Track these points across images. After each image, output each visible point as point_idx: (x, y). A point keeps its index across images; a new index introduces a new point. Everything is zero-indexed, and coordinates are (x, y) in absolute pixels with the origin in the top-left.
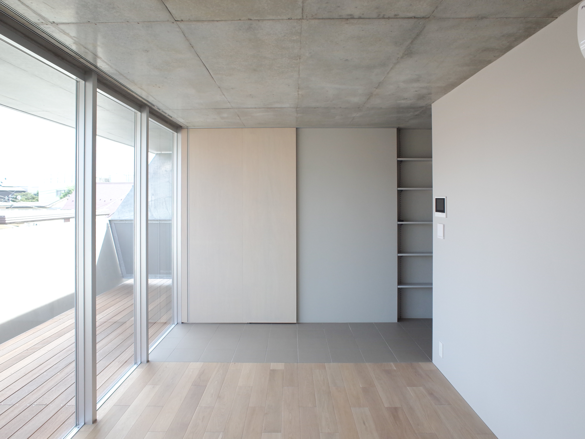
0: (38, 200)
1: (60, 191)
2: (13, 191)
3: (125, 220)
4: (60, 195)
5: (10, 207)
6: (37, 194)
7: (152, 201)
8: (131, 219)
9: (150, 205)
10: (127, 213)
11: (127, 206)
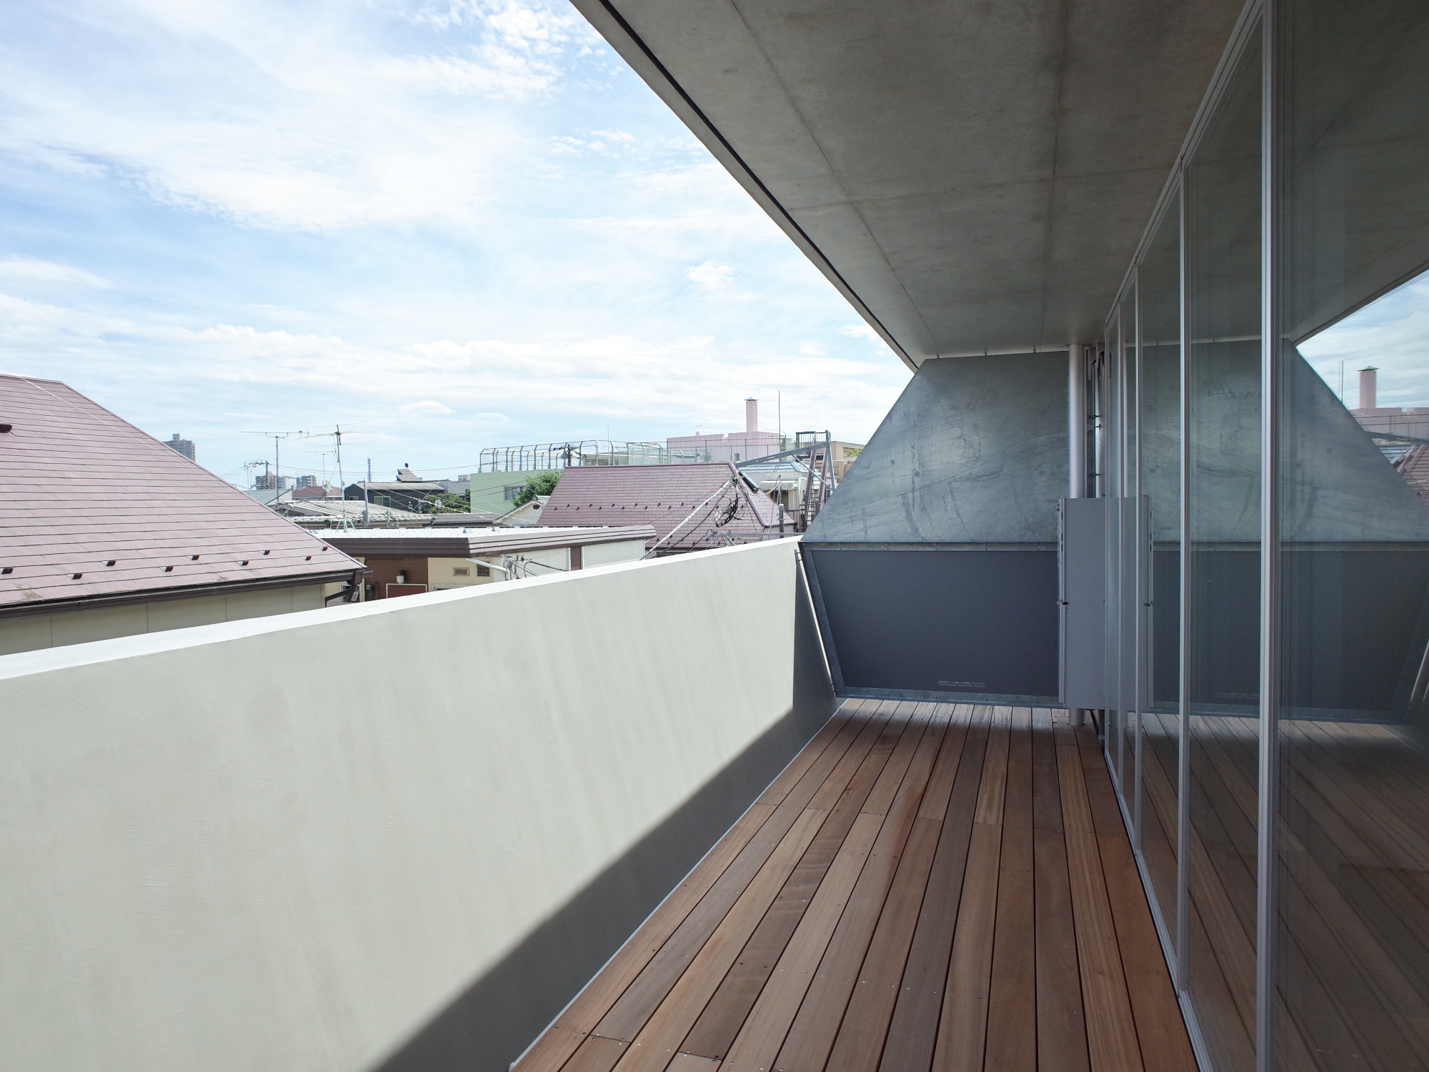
0: (469, 511)
1: (513, 488)
2: (426, 491)
3: (842, 543)
4: (514, 498)
5: (429, 522)
6: (467, 497)
7: (913, 490)
8: (856, 540)
9: (908, 503)
10: (845, 523)
11: (846, 507)
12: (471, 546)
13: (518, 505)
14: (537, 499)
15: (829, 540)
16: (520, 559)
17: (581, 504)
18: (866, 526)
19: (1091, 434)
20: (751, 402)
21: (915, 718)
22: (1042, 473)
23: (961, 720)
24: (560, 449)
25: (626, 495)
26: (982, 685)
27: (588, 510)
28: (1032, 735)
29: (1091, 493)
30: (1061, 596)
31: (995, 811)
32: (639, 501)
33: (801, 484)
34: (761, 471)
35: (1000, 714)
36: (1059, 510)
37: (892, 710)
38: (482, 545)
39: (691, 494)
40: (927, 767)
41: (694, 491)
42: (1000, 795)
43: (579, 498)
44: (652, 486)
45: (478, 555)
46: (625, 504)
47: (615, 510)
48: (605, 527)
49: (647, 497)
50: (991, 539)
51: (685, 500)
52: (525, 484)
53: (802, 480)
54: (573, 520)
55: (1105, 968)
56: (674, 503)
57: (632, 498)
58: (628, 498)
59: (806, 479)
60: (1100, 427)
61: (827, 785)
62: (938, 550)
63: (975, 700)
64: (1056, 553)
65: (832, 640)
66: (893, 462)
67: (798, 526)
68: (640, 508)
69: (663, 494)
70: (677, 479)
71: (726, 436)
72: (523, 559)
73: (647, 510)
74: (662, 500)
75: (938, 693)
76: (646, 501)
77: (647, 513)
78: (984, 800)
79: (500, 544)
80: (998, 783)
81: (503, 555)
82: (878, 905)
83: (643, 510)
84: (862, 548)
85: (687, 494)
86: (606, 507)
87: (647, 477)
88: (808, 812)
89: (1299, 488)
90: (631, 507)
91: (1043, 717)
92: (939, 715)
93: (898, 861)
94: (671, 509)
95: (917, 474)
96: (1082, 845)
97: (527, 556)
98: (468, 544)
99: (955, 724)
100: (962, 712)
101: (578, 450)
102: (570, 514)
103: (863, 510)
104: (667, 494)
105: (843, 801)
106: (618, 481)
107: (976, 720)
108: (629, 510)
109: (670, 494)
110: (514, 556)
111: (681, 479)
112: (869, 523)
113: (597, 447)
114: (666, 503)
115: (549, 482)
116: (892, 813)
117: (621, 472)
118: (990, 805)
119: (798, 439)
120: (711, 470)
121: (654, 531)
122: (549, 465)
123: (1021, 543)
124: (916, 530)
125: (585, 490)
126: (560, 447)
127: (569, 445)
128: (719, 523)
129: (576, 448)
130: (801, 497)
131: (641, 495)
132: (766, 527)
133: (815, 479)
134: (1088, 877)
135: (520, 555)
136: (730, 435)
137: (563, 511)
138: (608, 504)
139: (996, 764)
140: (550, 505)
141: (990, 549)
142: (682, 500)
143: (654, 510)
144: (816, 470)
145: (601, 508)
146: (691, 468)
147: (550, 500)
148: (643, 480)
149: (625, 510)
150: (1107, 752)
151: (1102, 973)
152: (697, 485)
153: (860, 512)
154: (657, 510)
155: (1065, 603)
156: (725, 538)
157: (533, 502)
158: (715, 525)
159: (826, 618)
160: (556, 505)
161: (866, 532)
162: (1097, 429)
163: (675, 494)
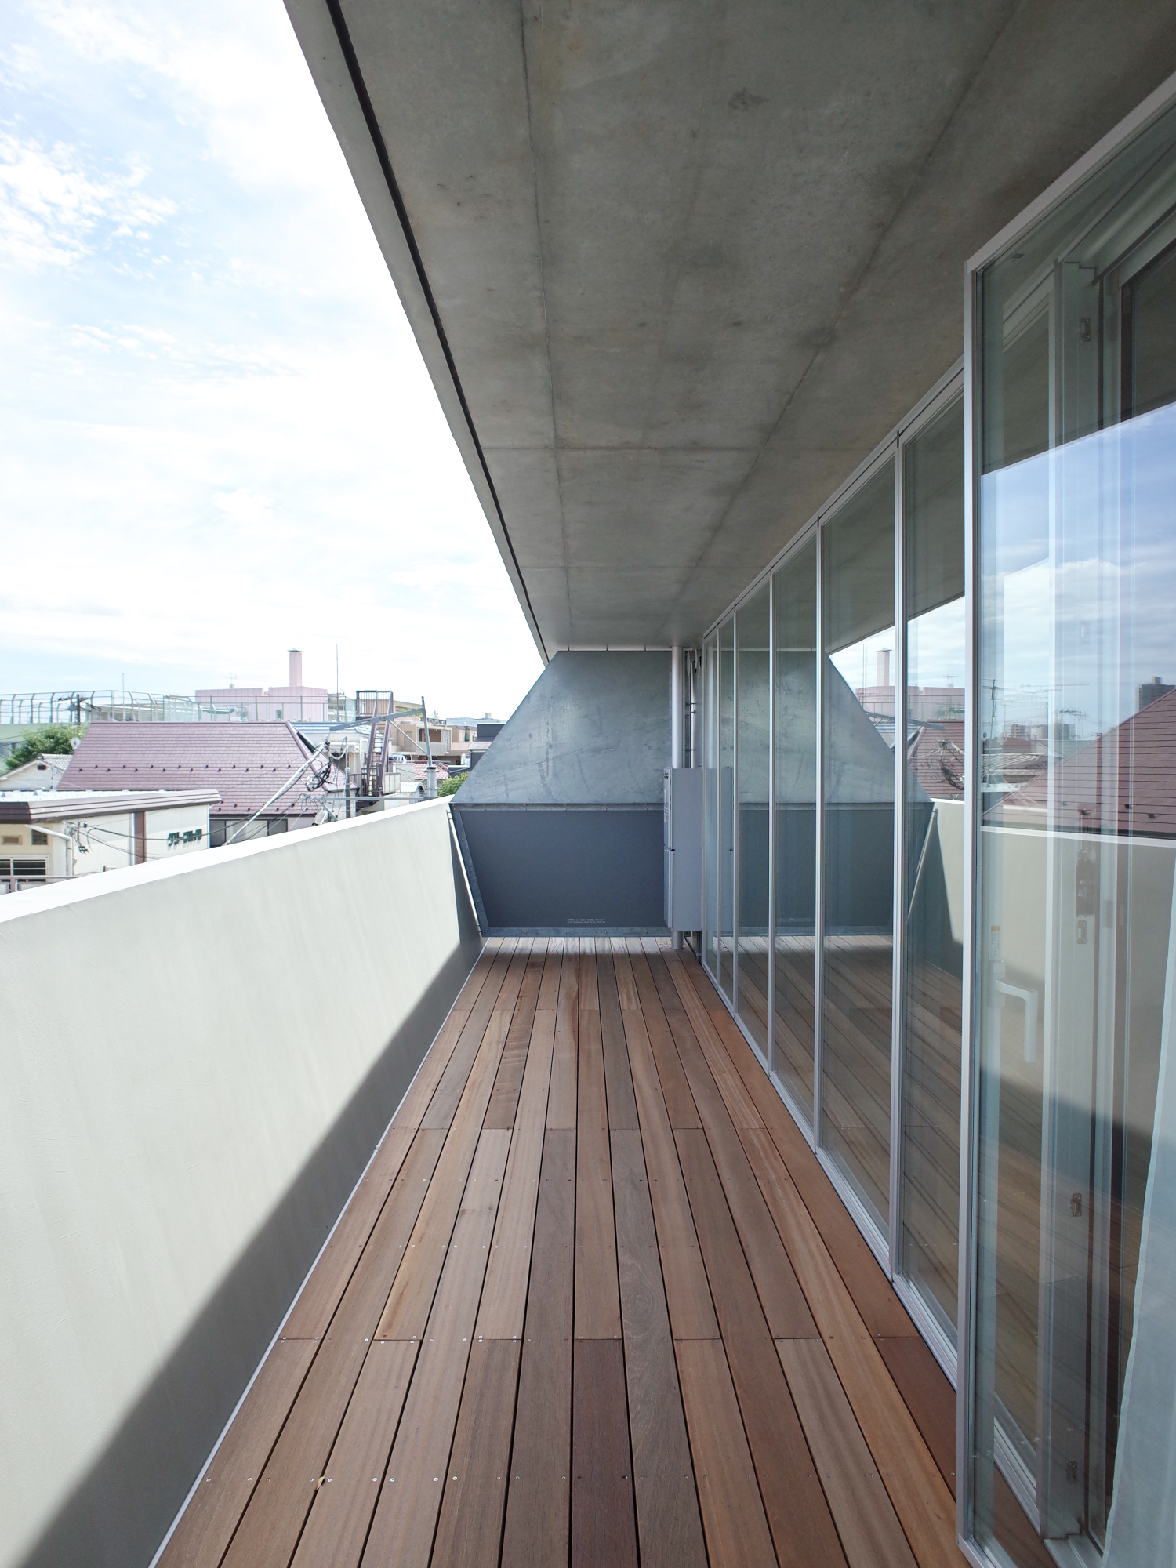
7: (548, 760)
8: (499, 802)
9: (543, 770)
10: (489, 787)
11: (490, 773)
12: (32, 811)
13: (13, 766)
14: (43, 758)
15: (475, 802)
16: (82, 825)
17: (112, 766)
18: (507, 790)
19: (688, 717)
20: (295, 652)
21: (551, 950)
22: (650, 748)
23: (588, 951)
24: (66, 699)
25: (167, 755)
26: (603, 921)
27: (121, 772)
28: (646, 957)
29: (688, 765)
30: (669, 843)
31: (634, 1002)
32: (182, 762)
33: (362, 748)
34: (318, 732)
35: (617, 943)
36: (667, 777)
37: (530, 946)
38: (43, 810)
39: (243, 755)
40: (574, 980)
41: (248, 752)
42: (634, 993)
43: (110, 759)
44: (198, 745)
45: (39, 821)
46: (166, 766)
47: (154, 772)
48: (160, 792)
49: (192, 759)
50: (610, 801)
51: (237, 762)
52: (21, 739)
53: (364, 742)
54: (103, 783)
55: (726, 1069)
56: (224, 765)
57: (174, 759)
58: (169, 759)
59: (368, 741)
60: (695, 712)
61: (503, 996)
62: (568, 810)
63: (597, 933)
64: (662, 812)
65: (478, 887)
66: (530, 735)
67: (360, 792)
68: (185, 771)
69: (211, 755)
70: (226, 739)
71: (266, 690)
72: (85, 826)
73: (193, 772)
74: (210, 762)
75: (567, 930)
76: (191, 762)
77: (192, 776)
78: (624, 997)
79: (62, 809)
80: (631, 988)
81: (64, 822)
82: (574, 1055)
83: (188, 772)
84: (504, 809)
85: (239, 755)
86: (143, 769)
87: (191, 736)
88: (497, 1013)
89: (833, 762)
90: (173, 769)
91: (653, 944)
92: (570, 947)
93: (577, 1033)
94: (221, 772)
95: (550, 746)
96: (699, 1016)
97: (90, 822)
98: (29, 809)
99: (585, 953)
100: (587, 944)
101: (89, 701)
102: (98, 776)
103: (505, 776)
104: (216, 755)
105: (520, 1004)
106: (157, 739)
107: (599, 950)
108: (171, 772)
109: (220, 755)
110: (76, 822)
111: (231, 739)
112: (509, 787)
113: (113, 698)
114: (215, 765)
115: (53, 737)
116: (560, 1008)
117: (160, 729)
118: (629, 999)
119: (358, 697)
120: (266, 729)
121: (219, 795)
122: (51, 718)
123: (634, 804)
124: (550, 793)
125: (117, 749)
126: (66, 697)
127: (78, 696)
128: (311, 787)
129: (87, 699)
130: (362, 760)
131: (184, 755)
132: (329, 792)
133: (376, 741)
134: (706, 1031)
135: (83, 821)
136: (271, 689)
137: (90, 772)
138: (145, 766)
139: (625, 976)
140: (73, 765)
141: (609, 809)
142: (233, 762)
143: (201, 772)
144: (377, 732)
145: (136, 770)
146: (243, 727)
147: (73, 760)
148: (187, 739)
149: (167, 772)
150: (704, 963)
151: (725, 1072)
152: (250, 745)
153: (503, 778)
154: (204, 772)
155: (673, 850)
156: (318, 804)
157: (38, 762)
158: (306, 790)
159: (472, 869)
160: (81, 766)
161: (507, 795)
162: (692, 714)
163: (225, 755)
